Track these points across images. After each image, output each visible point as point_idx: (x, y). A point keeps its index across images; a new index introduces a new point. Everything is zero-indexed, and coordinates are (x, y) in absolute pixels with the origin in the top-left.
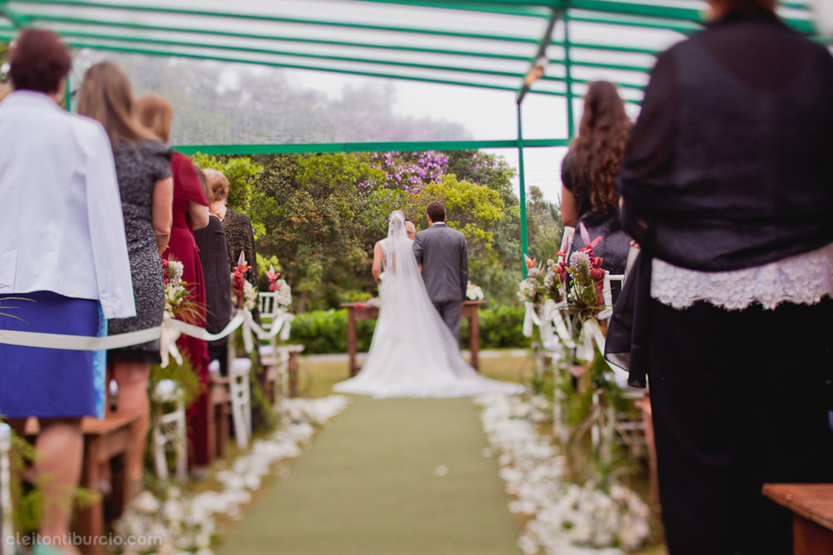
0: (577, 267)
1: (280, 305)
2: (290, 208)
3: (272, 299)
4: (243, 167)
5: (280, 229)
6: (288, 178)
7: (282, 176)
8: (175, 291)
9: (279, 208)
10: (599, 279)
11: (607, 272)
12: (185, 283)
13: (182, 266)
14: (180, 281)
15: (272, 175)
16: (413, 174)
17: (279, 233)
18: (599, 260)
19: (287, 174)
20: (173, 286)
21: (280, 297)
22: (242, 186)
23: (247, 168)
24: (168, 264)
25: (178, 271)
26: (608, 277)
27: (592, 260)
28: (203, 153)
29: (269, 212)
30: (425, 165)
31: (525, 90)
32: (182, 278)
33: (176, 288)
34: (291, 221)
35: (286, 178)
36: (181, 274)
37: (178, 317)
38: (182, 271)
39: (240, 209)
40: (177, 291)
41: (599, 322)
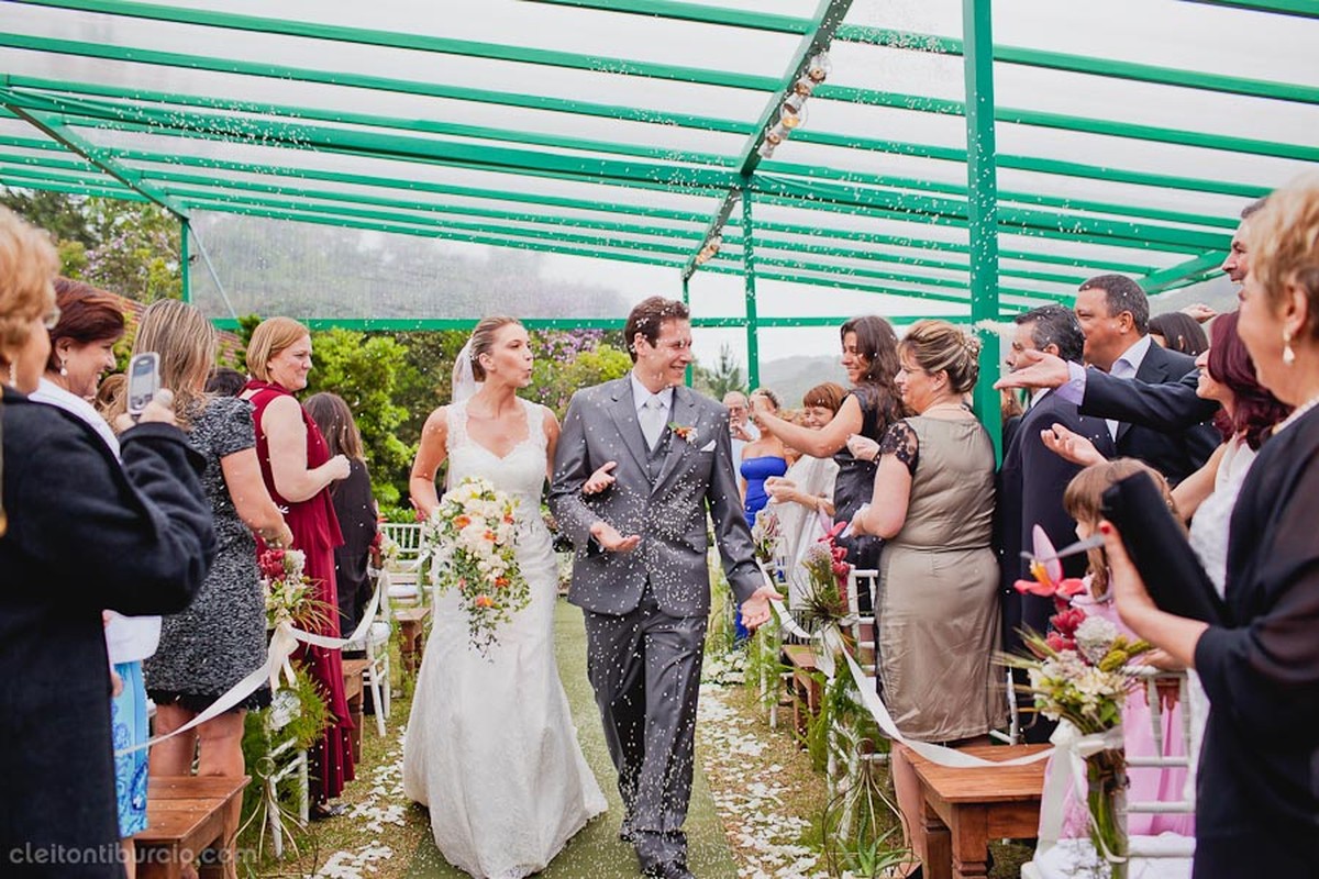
0: (818, 562)
1: (427, 538)
2: (435, 379)
3: (417, 531)
4: (386, 346)
5: (422, 402)
6: (433, 346)
7: (426, 344)
8: (293, 591)
9: (422, 379)
10: (843, 579)
11: (853, 566)
12: (308, 578)
13: (304, 557)
14: (301, 576)
15: (416, 343)
16: (567, 345)
17: (421, 405)
18: (843, 552)
19: (431, 342)
20: (291, 584)
21: (427, 529)
22: (383, 367)
23: (391, 349)
24: (284, 555)
25: (297, 563)
26: (855, 573)
27: (834, 552)
28: (339, 327)
29: (410, 383)
30: (582, 335)
31: (694, 267)
32: (303, 572)
33: (295, 586)
34: (434, 393)
35: (431, 347)
36: (303, 567)
37: (299, 626)
38: (303, 563)
39: (381, 392)
40: (297, 590)
41: (842, 629)
